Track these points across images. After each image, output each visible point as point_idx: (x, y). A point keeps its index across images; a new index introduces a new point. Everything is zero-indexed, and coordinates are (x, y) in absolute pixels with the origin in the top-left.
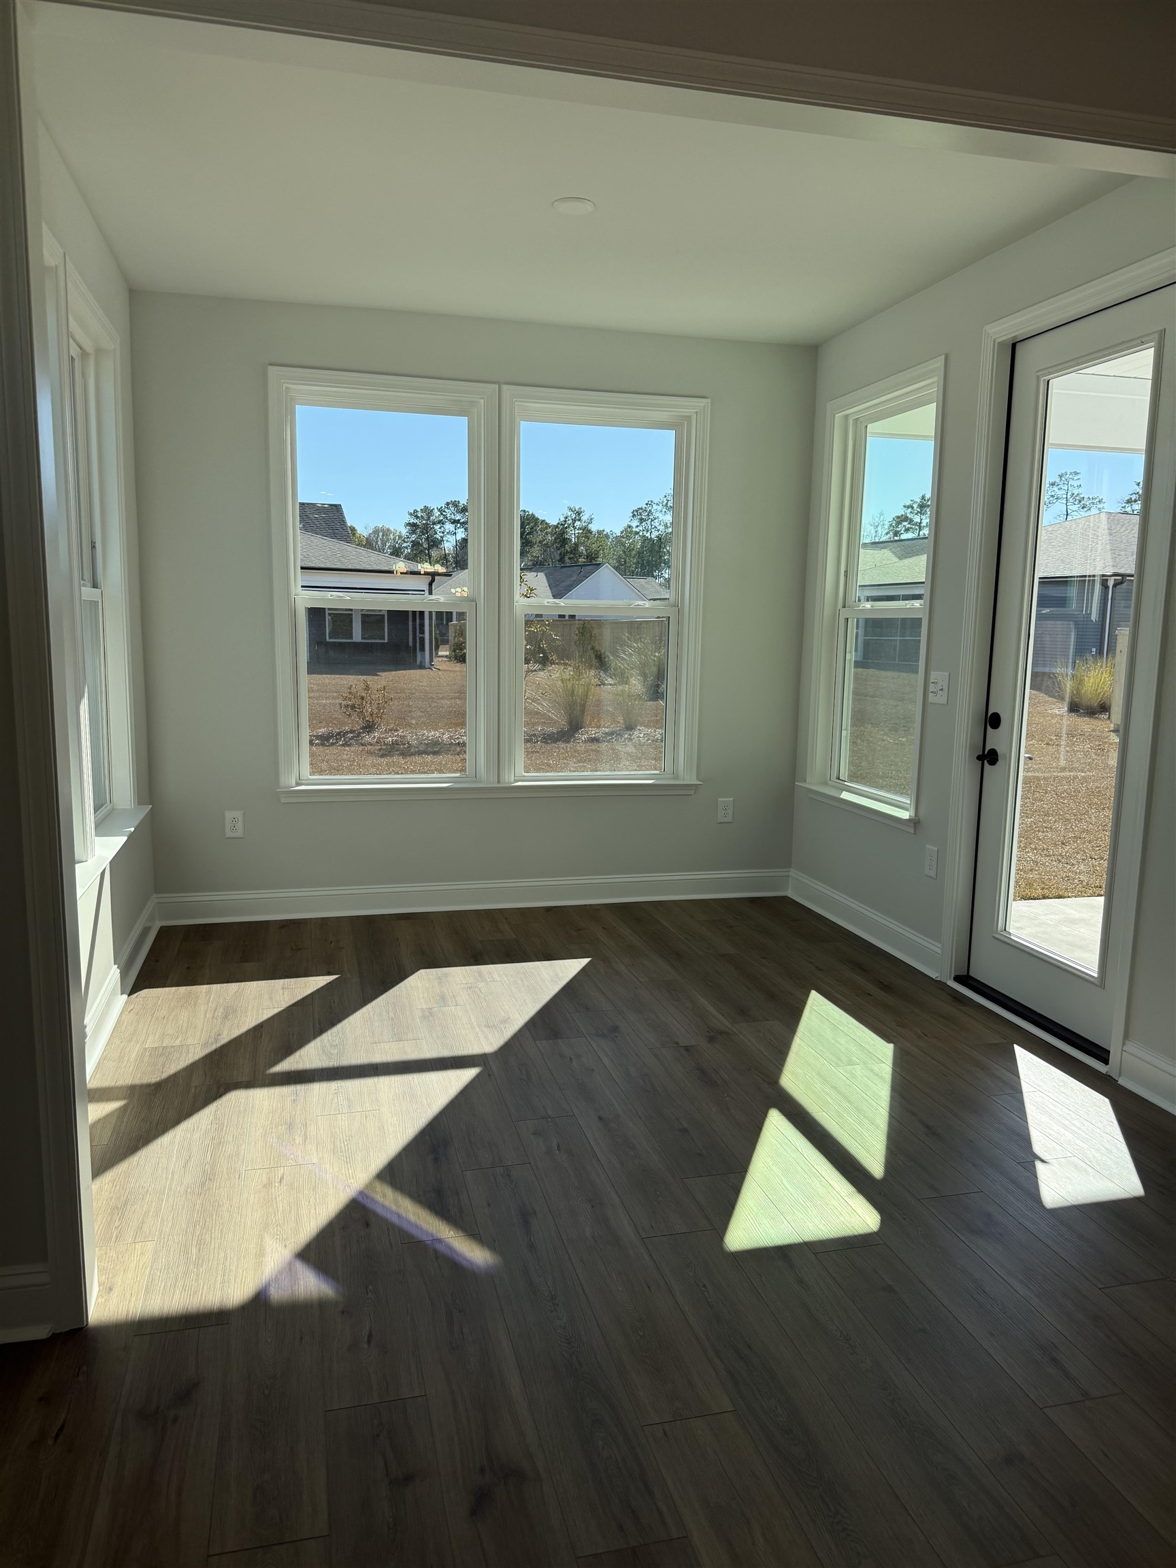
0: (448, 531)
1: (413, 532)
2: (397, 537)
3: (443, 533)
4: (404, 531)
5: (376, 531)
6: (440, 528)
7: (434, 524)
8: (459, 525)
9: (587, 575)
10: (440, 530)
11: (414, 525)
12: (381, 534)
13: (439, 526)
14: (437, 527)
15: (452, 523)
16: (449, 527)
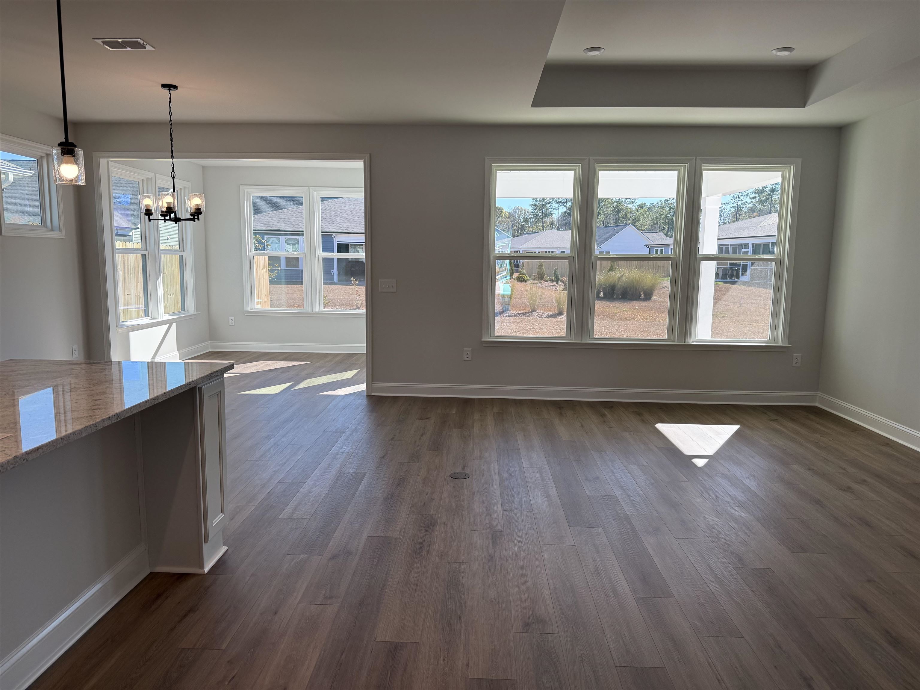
0: (554, 208)
1: (536, 209)
2: (526, 212)
3: (551, 209)
4: (530, 209)
5: (515, 210)
6: (550, 206)
7: (546, 204)
8: (561, 204)
9: (618, 232)
10: (550, 207)
11: (535, 205)
12: (517, 211)
13: (549, 205)
14: (548, 206)
15: (557, 203)
16: (555, 205)
